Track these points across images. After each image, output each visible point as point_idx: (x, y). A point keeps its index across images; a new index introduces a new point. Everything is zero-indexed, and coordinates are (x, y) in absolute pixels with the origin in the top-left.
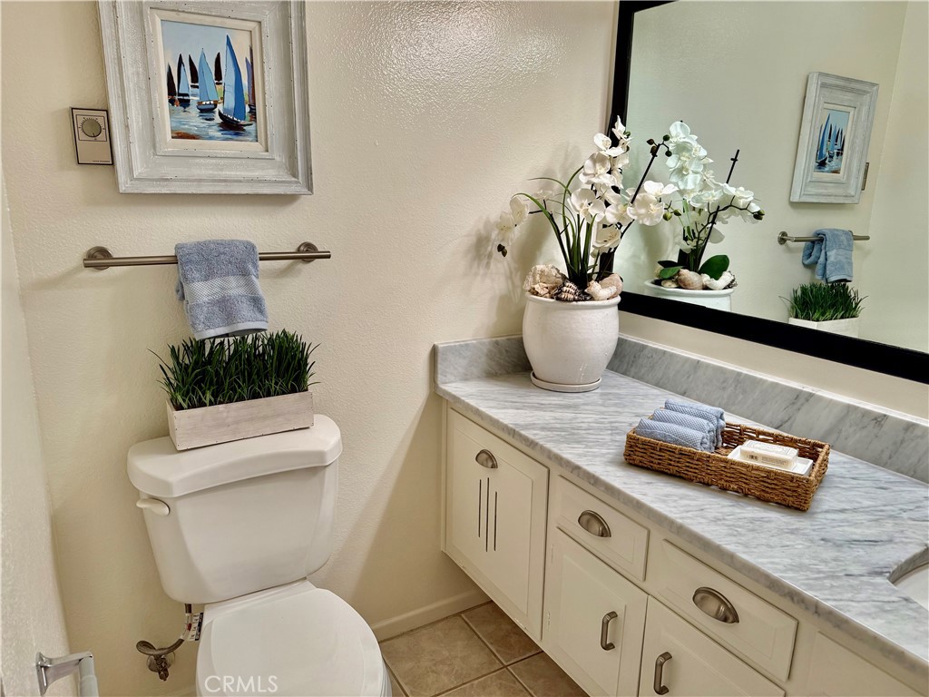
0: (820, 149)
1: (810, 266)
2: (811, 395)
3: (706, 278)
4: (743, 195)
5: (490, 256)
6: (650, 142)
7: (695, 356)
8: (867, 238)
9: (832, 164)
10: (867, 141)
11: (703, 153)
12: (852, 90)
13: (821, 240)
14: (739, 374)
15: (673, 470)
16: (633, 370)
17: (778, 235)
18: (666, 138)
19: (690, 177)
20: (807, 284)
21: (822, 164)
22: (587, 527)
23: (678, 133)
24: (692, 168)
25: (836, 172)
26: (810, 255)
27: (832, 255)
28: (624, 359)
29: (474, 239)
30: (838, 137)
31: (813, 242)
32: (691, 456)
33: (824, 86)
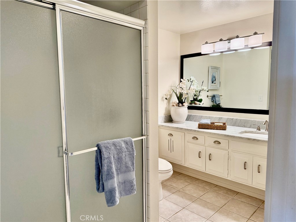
0: (212, 80)
1: (213, 102)
2: (222, 118)
3: (199, 103)
4: (205, 88)
6: (188, 80)
7: (201, 115)
8: (222, 96)
9: (214, 82)
10: (220, 78)
11: (196, 81)
12: (216, 69)
13: (214, 96)
14: (209, 116)
15: (206, 128)
16: (189, 120)
17: (207, 96)
18: (190, 79)
19: (195, 85)
20: (213, 105)
21: (213, 82)
22: (194, 139)
23: (193, 79)
24: (195, 84)
25: (215, 84)
26: (212, 99)
27: (217, 99)
28: (189, 118)
29: (161, 97)
30: (215, 77)
31: (213, 97)
33: (212, 68)
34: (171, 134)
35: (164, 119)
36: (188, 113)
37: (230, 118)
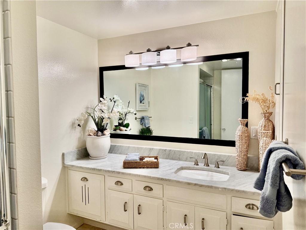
0: (140, 99)
1: (142, 124)
2: (153, 148)
3: (125, 128)
4: (132, 110)
5: (75, 127)
6: (110, 99)
7: (128, 145)
8: (151, 117)
9: (143, 102)
10: (148, 97)
11: (121, 101)
12: (144, 86)
13: (143, 118)
14: (138, 147)
15: (134, 167)
16: (113, 152)
17: (135, 118)
18: (114, 98)
19: (120, 107)
20: (142, 128)
21: (141, 102)
22: (117, 184)
23: (116, 98)
24: (120, 105)
25: (144, 103)
26: (141, 122)
27: (146, 121)
28: (112, 150)
29: (71, 124)
30: (143, 96)
31: (142, 119)
32: (137, 162)
33: (139, 86)
34: (86, 178)
35: (76, 155)
36: (111, 142)
37: (163, 150)
